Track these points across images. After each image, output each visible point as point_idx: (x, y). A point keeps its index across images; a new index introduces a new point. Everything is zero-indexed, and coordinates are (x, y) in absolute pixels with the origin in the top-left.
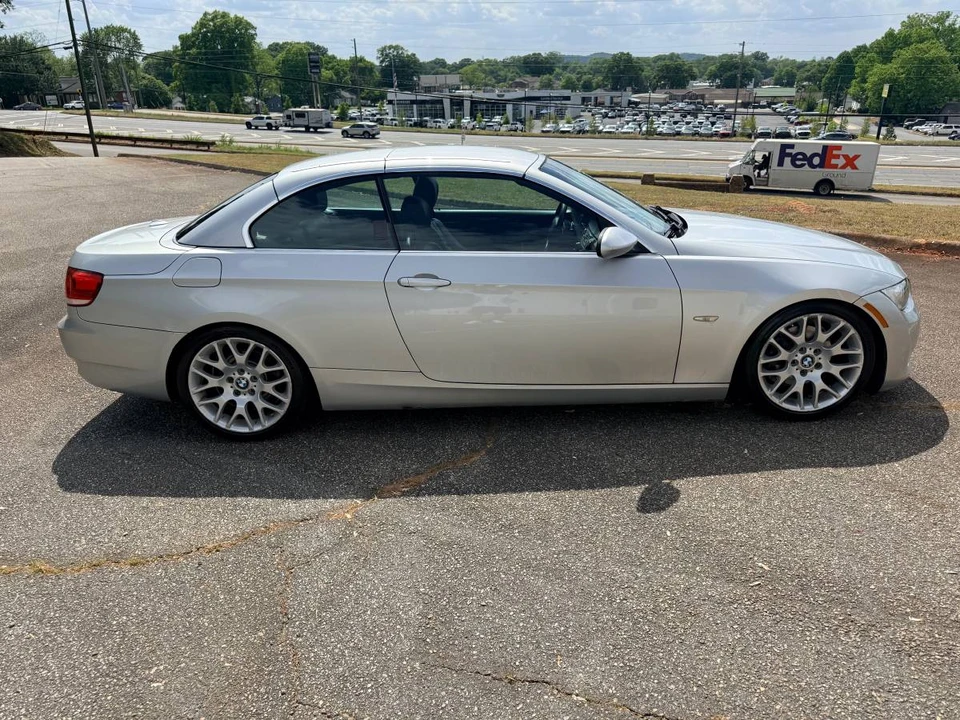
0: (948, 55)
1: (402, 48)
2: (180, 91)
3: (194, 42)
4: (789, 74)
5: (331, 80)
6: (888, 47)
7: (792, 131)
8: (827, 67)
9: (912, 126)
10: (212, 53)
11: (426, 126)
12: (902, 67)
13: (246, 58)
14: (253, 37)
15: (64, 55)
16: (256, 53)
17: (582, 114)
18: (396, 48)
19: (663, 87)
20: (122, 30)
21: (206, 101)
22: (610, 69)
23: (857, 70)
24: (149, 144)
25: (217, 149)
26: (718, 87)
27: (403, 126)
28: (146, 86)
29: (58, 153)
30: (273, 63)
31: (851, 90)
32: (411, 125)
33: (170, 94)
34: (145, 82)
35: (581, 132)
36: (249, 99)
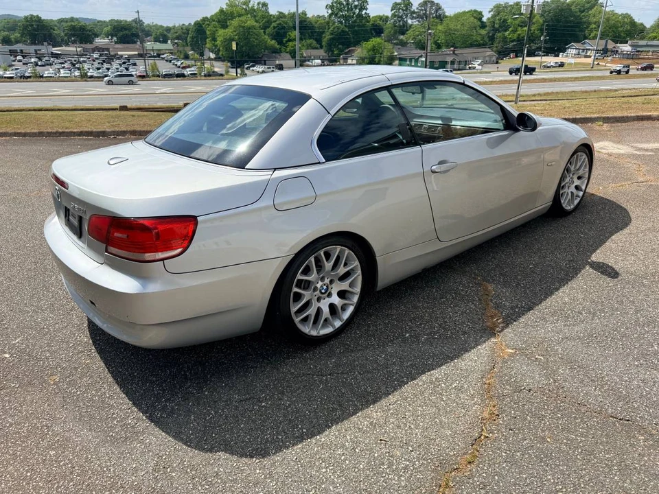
0: (257, 25)
4: (162, 35)
6: (223, 18)
7: (185, 73)
8: (188, 30)
9: (249, 67)
12: (235, 31)
17: (13, 63)
19: (74, 42)
22: (25, 27)
23: (208, 33)
26: (116, 43)
31: (208, 45)
35: (24, 78)
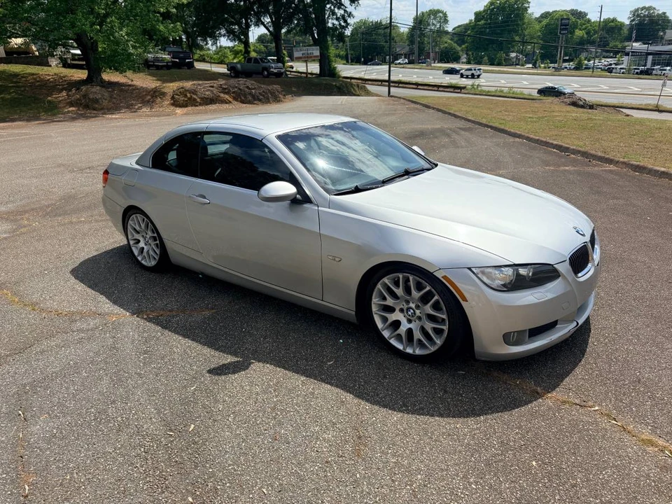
1: (655, 9)
2: (467, 50)
3: (483, 16)
5: (582, 37)
10: (495, 23)
11: (651, 74)
13: (518, 25)
14: (526, 9)
15: (404, 30)
16: (526, 21)
18: (649, 8)
20: (439, 11)
21: (482, 57)
24: (425, 88)
25: (466, 92)
27: (629, 73)
28: (446, 48)
29: (368, 93)
30: (537, 27)
32: (637, 73)
33: (461, 53)
34: (446, 45)
36: (513, 55)
